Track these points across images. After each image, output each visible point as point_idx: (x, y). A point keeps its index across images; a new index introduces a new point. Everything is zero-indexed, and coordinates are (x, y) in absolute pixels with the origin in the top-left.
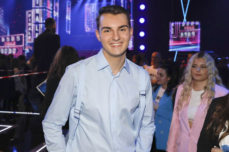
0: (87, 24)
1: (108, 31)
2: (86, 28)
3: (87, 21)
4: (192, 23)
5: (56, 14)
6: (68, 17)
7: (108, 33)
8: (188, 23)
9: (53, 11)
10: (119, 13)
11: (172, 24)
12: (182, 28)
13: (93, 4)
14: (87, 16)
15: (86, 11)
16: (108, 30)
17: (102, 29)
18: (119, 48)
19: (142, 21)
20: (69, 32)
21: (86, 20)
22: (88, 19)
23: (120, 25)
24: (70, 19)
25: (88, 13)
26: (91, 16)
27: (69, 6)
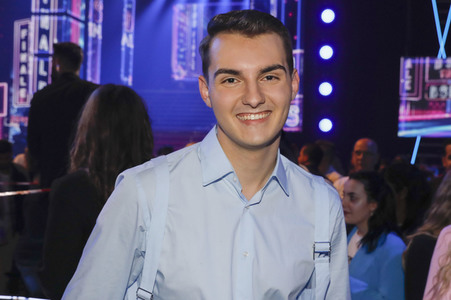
0: (179, 60)
1: (231, 81)
2: (175, 70)
3: (179, 52)
5: (95, 32)
6: (127, 41)
7: (232, 85)
9: (86, 22)
10: (261, 31)
11: (408, 64)
13: (195, 6)
14: (179, 38)
15: (175, 25)
16: (230, 76)
17: (216, 74)
18: (260, 125)
19: (326, 52)
20: (128, 81)
21: (175, 47)
22: (181, 45)
23: (264, 64)
24: (131, 46)
25: (181, 30)
26: (188, 38)
27: (130, 10)
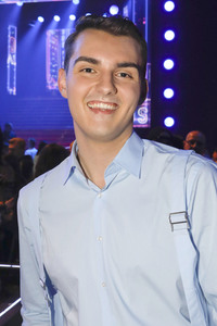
0: (52, 74)
1: (89, 70)
2: (49, 82)
3: (52, 68)
6: (11, 60)
13: (63, 31)
14: (52, 56)
15: (48, 46)
20: (13, 91)
21: (48, 64)
22: (53, 62)
24: (15, 64)
25: (52, 50)
26: (59, 57)
27: (12, 35)
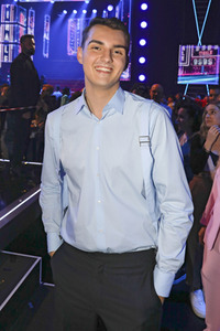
0: (71, 46)
1: (97, 48)
2: (69, 51)
3: (71, 42)
4: (210, 47)
5: (31, 32)
6: (46, 36)
8: (204, 47)
9: (27, 27)
11: (183, 48)
12: (196, 54)
13: (78, 20)
14: (71, 35)
15: (69, 29)
20: (47, 55)
22: (72, 39)
24: (48, 39)
25: (72, 31)
26: (75, 35)
27: (47, 21)
